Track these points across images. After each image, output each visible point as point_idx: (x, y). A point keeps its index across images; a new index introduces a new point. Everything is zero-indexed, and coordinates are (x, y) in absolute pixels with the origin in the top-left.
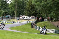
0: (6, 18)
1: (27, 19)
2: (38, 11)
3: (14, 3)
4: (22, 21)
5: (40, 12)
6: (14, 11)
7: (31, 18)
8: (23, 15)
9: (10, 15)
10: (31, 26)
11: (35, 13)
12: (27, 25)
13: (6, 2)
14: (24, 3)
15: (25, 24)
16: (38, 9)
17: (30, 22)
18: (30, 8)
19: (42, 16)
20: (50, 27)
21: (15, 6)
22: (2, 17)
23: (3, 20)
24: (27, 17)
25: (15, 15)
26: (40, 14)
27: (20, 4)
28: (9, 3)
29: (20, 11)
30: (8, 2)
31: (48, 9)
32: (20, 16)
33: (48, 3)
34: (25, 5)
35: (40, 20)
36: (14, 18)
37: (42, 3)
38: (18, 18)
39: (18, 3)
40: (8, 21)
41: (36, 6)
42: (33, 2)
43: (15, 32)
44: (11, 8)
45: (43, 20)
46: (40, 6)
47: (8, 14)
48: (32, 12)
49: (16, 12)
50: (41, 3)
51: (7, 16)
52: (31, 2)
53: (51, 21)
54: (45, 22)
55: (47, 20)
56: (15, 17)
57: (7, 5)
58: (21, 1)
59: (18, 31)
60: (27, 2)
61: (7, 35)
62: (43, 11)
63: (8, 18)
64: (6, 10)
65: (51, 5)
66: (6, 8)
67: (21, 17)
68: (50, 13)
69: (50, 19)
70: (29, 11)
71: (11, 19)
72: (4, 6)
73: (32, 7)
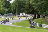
0: (9, 15)
1: (26, 16)
2: (35, 9)
3: (16, 3)
4: (22, 17)
5: (37, 11)
6: (15, 10)
7: (29, 15)
8: (22, 12)
9: (12, 13)
10: (29, 22)
11: (32, 11)
12: (26, 21)
13: (9, 2)
14: (24, 3)
15: (24, 20)
16: (35, 8)
17: (28, 18)
18: (28, 7)
19: (38, 13)
20: (45, 22)
21: (16, 5)
22: (6, 15)
23: (6, 17)
24: (26, 15)
25: (16, 12)
26: (36, 12)
27: (21, 3)
28: (12, 3)
29: (21, 9)
30: (10, 3)
31: (43, 8)
32: (21, 13)
33: (43, 3)
34: (24, 5)
35: (37, 17)
36: (16, 16)
37: (39, 3)
38: (19, 15)
39: (18, 3)
40: (10, 17)
41: (33, 5)
42: (31, 2)
43: (17, 27)
44: (13, 7)
45: (39, 17)
46: (37, 6)
47: (11, 12)
48: (30, 11)
49: (17, 10)
50: (37, 3)
51: (10, 14)
52: (30, 2)
53: (45, 18)
54: (41, 18)
55: (42, 17)
56: (16, 14)
57: (10, 5)
58: (21, 2)
59: (18, 26)
60: (26, 2)
61: (10, 29)
62: (39, 10)
63: (10, 15)
64: (9, 9)
65: (46, 5)
66: (9, 7)
67: (21, 15)
68: (45, 11)
69: (45, 16)
70: (27, 9)
71: (13, 16)
72: (8, 5)
73: (30, 6)
